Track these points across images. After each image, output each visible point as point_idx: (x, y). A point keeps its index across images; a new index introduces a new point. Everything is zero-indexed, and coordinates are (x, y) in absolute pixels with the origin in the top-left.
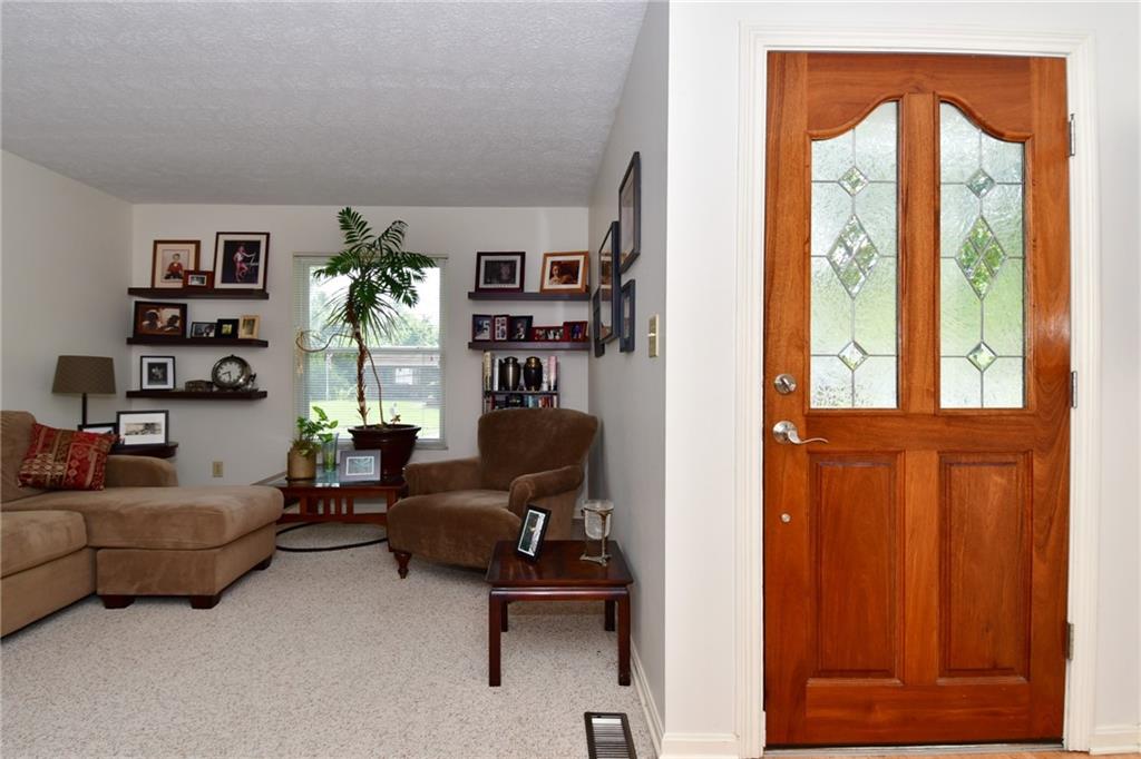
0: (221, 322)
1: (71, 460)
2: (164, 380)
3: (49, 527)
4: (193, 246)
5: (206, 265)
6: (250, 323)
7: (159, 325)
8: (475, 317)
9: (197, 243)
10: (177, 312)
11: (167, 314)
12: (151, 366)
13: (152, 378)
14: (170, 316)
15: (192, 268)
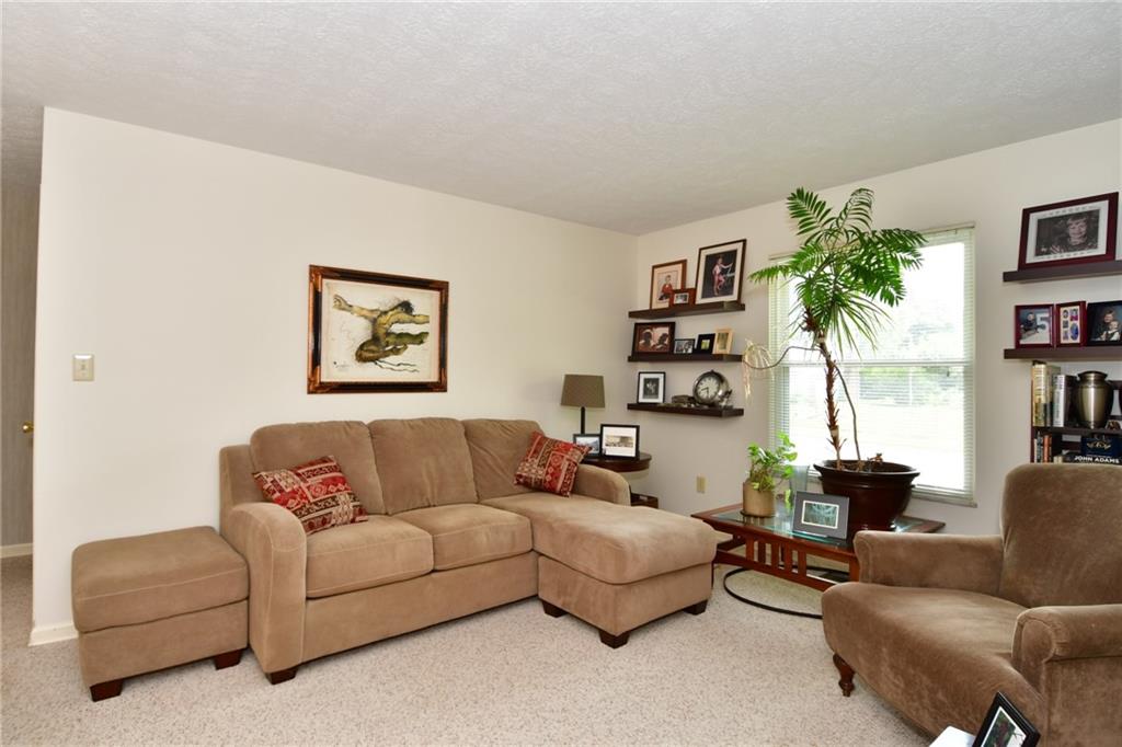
0: (702, 337)
1: (549, 466)
2: (656, 394)
3: (497, 530)
4: (681, 265)
5: (690, 284)
6: (724, 336)
7: (652, 343)
8: (1018, 309)
9: (684, 263)
10: (666, 330)
11: (659, 332)
12: (647, 381)
13: (647, 392)
14: (660, 335)
15: (679, 287)
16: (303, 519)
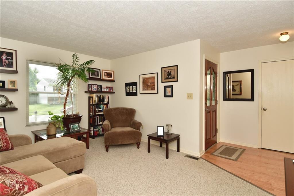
1: (2, 140)
6: (13, 83)
16: (38, 187)
